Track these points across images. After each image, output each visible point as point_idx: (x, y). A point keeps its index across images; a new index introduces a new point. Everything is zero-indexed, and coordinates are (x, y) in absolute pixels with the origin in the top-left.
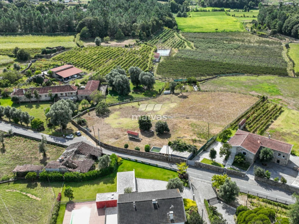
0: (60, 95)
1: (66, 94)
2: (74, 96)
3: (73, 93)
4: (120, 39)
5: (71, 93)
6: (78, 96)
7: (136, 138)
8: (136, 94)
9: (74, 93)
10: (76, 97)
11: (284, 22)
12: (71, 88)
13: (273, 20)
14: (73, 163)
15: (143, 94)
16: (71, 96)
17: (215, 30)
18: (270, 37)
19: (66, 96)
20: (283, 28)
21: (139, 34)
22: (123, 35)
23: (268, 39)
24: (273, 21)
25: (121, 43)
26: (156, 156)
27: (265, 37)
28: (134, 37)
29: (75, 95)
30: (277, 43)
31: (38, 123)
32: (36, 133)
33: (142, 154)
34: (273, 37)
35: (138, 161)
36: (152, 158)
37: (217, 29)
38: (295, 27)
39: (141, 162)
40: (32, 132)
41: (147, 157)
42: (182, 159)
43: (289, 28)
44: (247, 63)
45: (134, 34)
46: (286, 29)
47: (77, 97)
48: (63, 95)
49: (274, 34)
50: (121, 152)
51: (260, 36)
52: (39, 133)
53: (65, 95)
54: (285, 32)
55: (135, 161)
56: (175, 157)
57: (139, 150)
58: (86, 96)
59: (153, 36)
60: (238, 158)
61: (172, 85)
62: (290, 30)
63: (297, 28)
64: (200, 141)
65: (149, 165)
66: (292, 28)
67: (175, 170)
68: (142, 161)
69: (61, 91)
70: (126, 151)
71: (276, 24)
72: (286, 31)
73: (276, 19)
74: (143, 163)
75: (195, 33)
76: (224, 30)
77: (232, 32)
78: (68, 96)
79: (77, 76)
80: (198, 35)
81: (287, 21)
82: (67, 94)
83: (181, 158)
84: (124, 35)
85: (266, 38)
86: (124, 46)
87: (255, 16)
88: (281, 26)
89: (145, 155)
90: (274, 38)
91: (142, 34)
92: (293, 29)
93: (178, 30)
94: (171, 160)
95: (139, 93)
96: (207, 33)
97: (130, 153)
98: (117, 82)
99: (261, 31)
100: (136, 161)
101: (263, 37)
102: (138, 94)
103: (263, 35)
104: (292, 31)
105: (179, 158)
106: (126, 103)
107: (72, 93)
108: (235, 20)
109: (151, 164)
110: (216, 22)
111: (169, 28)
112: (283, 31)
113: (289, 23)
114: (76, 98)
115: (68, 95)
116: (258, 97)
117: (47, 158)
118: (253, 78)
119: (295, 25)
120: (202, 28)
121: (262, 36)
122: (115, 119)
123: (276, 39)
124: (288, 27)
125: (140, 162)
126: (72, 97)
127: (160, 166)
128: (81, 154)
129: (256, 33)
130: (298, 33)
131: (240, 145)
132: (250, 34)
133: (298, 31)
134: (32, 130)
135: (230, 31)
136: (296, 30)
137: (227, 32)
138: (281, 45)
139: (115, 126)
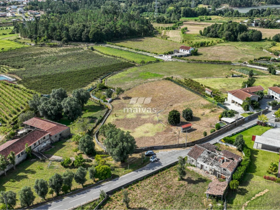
0: (34, 147)
11: (68, 32)
13: (54, 31)
17: (2, 49)
18: (65, 45)
20: (71, 36)
24: (55, 32)
26: (229, 127)
27: (59, 47)
29: (48, 138)
30: (78, 49)
35: (234, 134)
36: (228, 130)
37: (3, 49)
38: (83, 33)
41: (224, 132)
46: (74, 37)
47: (51, 139)
49: (66, 42)
50: (207, 139)
51: (52, 47)
53: (38, 144)
54: (74, 39)
55: (232, 135)
56: (239, 120)
57: (215, 131)
58: (60, 133)
63: (86, 34)
64: (215, 110)
65: (242, 131)
66: (81, 35)
67: (255, 125)
69: (34, 140)
71: (60, 34)
72: (76, 38)
73: (58, 30)
74: (237, 133)
76: (11, 48)
78: (41, 144)
81: (71, 30)
82: (40, 141)
83: (241, 119)
85: (61, 47)
88: (68, 36)
90: (68, 46)
92: (83, 36)
94: (237, 124)
99: (48, 42)
101: (55, 47)
103: (55, 45)
107: (44, 138)
112: (72, 39)
113: (75, 31)
114: (49, 142)
118: (125, 72)
119: (82, 32)
123: (72, 46)
124: (77, 34)
126: (45, 143)
127: (247, 128)
129: (45, 45)
130: (90, 38)
131: (252, 95)
132: (38, 47)
133: (89, 36)
134: (108, 181)
135: (17, 48)
136: (86, 36)
137: (14, 50)
138: (84, 49)
139: (150, 135)
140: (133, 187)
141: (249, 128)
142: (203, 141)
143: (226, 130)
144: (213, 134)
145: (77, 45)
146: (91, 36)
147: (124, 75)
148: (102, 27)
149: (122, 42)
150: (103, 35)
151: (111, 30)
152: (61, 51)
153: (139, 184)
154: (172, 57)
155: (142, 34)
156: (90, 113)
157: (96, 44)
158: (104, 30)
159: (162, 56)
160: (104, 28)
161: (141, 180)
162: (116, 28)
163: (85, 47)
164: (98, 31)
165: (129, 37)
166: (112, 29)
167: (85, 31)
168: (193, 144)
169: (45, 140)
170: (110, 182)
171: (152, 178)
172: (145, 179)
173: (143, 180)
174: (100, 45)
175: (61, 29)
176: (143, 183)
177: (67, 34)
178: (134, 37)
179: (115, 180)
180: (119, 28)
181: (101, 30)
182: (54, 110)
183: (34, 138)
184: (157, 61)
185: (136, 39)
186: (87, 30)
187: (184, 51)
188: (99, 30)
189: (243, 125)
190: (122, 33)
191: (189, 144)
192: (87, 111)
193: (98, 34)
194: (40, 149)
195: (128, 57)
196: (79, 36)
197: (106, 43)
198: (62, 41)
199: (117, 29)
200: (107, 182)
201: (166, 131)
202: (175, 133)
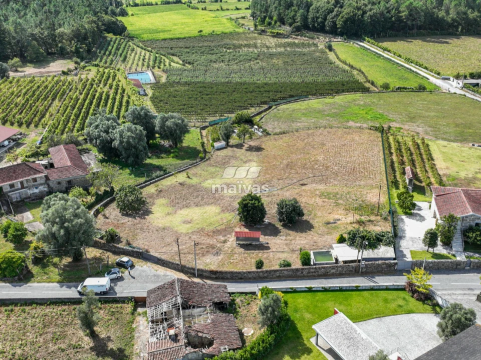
0: (9, 189)
1: (22, 183)
2: (41, 184)
3: (38, 180)
4: (39, 60)
5: (33, 179)
6: (51, 184)
7: (254, 243)
8: (158, 158)
9: (41, 178)
10: (46, 186)
11: (308, 12)
12: (32, 168)
13: (288, 9)
14: (200, 334)
15: (173, 157)
16: (33, 186)
17: (199, 32)
18: (294, 36)
19: (23, 187)
20: (310, 20)
21: (74, 48)
22: (43, 53)
23: (290, 40)
24: (289, 11)
25: (45, 68)
26: (332, 269)
27: (284, 38)
28: (63, 54)
29: (43, 181)
30: (309, 45)
31: (17, 261)
32: (20, 286)
33: (302, 273)
34: (297, 35)
35: (313, 289)
36: (326, 275)
37: (201, 31)
38: (329, 17)
39: (321, 289)
40: (8, 286)
41: (314, 276)
42: (387, 262)
43: (320, 20)
44: (296, 79)
45: (62, 49)
46: (314, 22)
47: (48, 185)
48: (16, 188)
49: (298, 30)
50: (255, 278)
51: (274, 36)
52: (28, 284)
53: (20, 186)
54: (313, 26)
55: (307, 289)
56: (373, 262)
57: (289, 265)
58: (68, 180)
59: (98, 51)
60: (474, 235)
61: (226, 130)
62: (323, 23)
63: (333, 18)
64: (370, 221)
65: (341, 290)
66: (325, 19)
67: (396, 287)
68: (322, 287)
69: (10, 179)
70: (265, 275)
71: (295, 15)
72: (316, 25)
73: (293, 8)
74: (325, 290)
75: (165, 40)
76: (213, 32)
77: (225, 34)
78: (27, 187)
79: (9, 142)
80: (173, 44)
81: (313, 9)
82: (25, 182)
83: (383, 261)
84: (45, 54)
85: (287, 38)
86: (61, 72)
87: (238, 7)
88: (305, 18)
89: (309, 273)
90: (299, 37)
91: (81, 48)
92: (327, 21)
93: (131, 38)
94: (364, 270)
95: (163, 155)
96: (185, 38)
97: (274, 276)
98: (125, 140)
99: (273, 28)
100: (310, 290)
101: (280, 38)
102: (162, 158)
103: (280, 34)
104: (326, 23)
105: (380, 262)
106: (162, 179)
107: (35, 180)
108: (214, 15)
109: (344, 289)
110: (183, 21)
111: (115, 34)
112: (310, 26)
113: (318, 13)
114: (46, 189)
115: (25, 185)
116: (370, 129)
117: (103, 339)
118: (328, 100)
119: (329, 13)
120: (170, 31)
121: (278, 35)
122: (168, 214)
123: (303, 38)
124: (318, 18)
125: (318, 289)
126: (37, 188)
127: (364, 288)
128: (194, 307)
129: (266, 32)
130: (338, 26)
131: (471, 213)
132: (256, 35)
133: (337, 23)
134: (6, 283)
135: (223, 33)
136: (333, 22)
137: (219, 35)
138: (317, 46)
139: (183, 229)
140: (17, 309)
141: (372, 289)
142: (241, 279)
143: (320, 273)
144: (275, 271)
145: (313, 38)
146: (339, 23)
147: (316, 106)
148: (369, 6)
149: (400, 40)
150: (364, 24)
151: (388, 14)
152: (280, 46)
153: (27, 309)
154: (465, 86)
155: (458, 29)
156: (175, 159)
157: (345, 39)
158: (371, 13)
159: (449, 79)
160: (371, 10)
161: (37, 304)
162: (399, 12)
163: (321, 41)
164: (355, 15)
166: (389, 12)
167: (334, 13)
168: (214, 276)
169: (35, 183)
170: (8, 284)
171: (60, 308)
172: (48, 305)
173: (41, 304)
174: (352, 43)
175: (299, 6)
176: (39, 311)
177: (304, 16)
178: (436, 34)
179: (15, 286)
180: (404, 12)
181: (364, 13)
183: (12, 176)
184: (420, 89)
185: (438, 39)
186: (338, 11)
188: (360, 12)
189: (377, 279)
190: (409, 23)
191: (204, 274)
192: (172, 155)
193: (354, 20)
194: (24, 196)
195: (376, 74)
196: (321, 22)
197: (363, 40)
198: (293, 26)
199: (400, 15)
200: (4, 284)
201: (217, 232)
202: (225, 242)
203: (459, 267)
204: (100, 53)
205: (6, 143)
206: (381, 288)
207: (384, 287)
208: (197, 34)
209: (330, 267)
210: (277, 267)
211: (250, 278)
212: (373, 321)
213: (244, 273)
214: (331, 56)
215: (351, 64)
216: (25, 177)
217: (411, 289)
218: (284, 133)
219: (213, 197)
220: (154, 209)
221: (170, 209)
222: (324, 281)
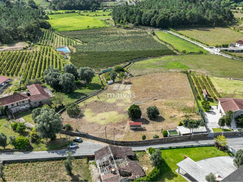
0: (11, 107)
1: (17, 103)
2: (27, 104)
3: (25, 101)
4: (10, 43)
5: (22, 101)
6: (31, 104)
7: (138, 128)
8: (81, 89)
9: (26, 101)
10: (29, 104)
11: (141, 16)
12: (22, 96)
13: (131, 15)
14: (125, 171)
16: (23, 105)
17: (87, 27)
18: (135, 28)
19: (18, 106)
20: (142, 21)
21: (27, 36)
22: (11, 39)
23: (133, 30)
24: (132, 16)
26: (179, 138)
27: (130, 29)
28: (21, 39)
29: (27, 102)
30: (143, 33)
31: (25, 141)
32: (28, 153)
33: (165, 140)
34: (137, 28)
35: (172, 148)
36: (176, 141)
37: (88, 27)
38: (152, 19)
39: (175, 147)
40: (22, 154)
41: (170, 142)
42: (204, 134)
43: (147, 20)
44: (140, 49)
45: (21, 36)
46: (145, 21)
47: (30, 104)
48: (14, 106)
49: (137, 25)
50: (142, 144)
51: (125, 29)
52: (32, 152)
53: (16, 105)
54: (144, 23)
55: (169, 148)
56: (197, 134)
57: (158, 137)
58: (40, 101)
59: (39, 37)
61: (113, 75)
62: (149, 22)
63: (154, 19)
64: (191, 115)
65: (185, 147)
66: (150, 20)
67: (210, 145)
69: (12, 101)
70: (147, 142)
71: (135, 18)
72: (146, 23)
73: (134, 15)
74: (178, 148)
75: (71, 31)
76: (95, 27)
77: (101, 28)
78: (19, 106)
79: (4, 84)
80: (75, 33)
81: (144, 15)
82: (19, 103)
83: (202, 133)
84: (13, 39)
85: (132, 29)
86: (22, 48)
87: (104, 14)
88: (140, 19)
89: (168, 140)
90: (138, 29)
91: (31, 36)
92: (151, 21)
93: (54, 30)
94: (193, 138)
95: (83, 88)
96: (81, 30)
97: (152, 143)
98: (66, 81)
99: (124, 24)
100: (170, 148)
101: (128, 29)
102: (83, 89)
103: (128, 27)
104: (151, 22)
105: (200, 134)
106: (86, 99)
107: (23, 102)
108: (93, 19)
109: (186, 147)
110: (78, 22)
111: (45, 28)
113: (146, 17)
114: (29, 106)
115: (19, 104)
116: (181, 72)
117: (76, 176)
118: (158, 59)
119: (152, 17)
120: (73, 27)
121: (127, 28)
122: (93, 116)
123: (140, 29)
124: (146, 19)
126: (24, 106)
127: (195, 146)
128: (119, 158)
129: (121, 27)
130: (157, 23)
131: (239, 110)
132: (116, 28)
133: (156, 22)
134: (21, 152)
135: (99, 27)
136: (154, 21)
137: (97, 28)
138: (147, 33)
139: (102, 123)
140: (29, 164)
141: (199, 146)
142: (136, 145)
143: (173, 140)
144: (152, 140)
145: (144, 29)
146: (157, 22)
147: (152, 62)
148: (171, 14)
149: (187, 30)
150: (169, 22)
151: (180, 17)
152: (129, 33)
153: (35, 164)
154: (221, 51)
155: (213, 24)
156: (89, 90)
157: (161, 30)
158: (172, 17)
159: (213, 48)
160: (172, 15)
161: (39, 161)
162: (186, 16)
163: (149, 31)
164: (165, 18)
165: (197, 25)
166: (180, 16)
167: (155, 17)
168: (123, 144)
169: (24, 103)
170: (22, 153)
171: (51, 163)
172: (45, 161)
173: (41, 161)
174: (164, 31)
175: (137, 14)
176: (41, 164)
177: (140, 18)
178: (203, 27)
179: (26, 153)
180: (188, 16)
181: (169, 16)
182: (53, 81)
183: (12, 100)
184: (200, 53)
185: (204, 29)
186: (156, 16)
187: (240, 46)
188: (167, 16)
189: (200, 142)
190: (191, 21)
191: (118, 143)
192: (87, 88)
193: (165, 20)
194: (18, 110)
195: (178, 46)
196: (148, 21)
197: (169, 30)
198: (134, 23)
199: (186, 17)
200: (19, 153)
201: (119, 124)
202: (124, 128)
203: (236, 135)
204: (39, 38)
205: (3, 84)
206: (203, 145)
207: (205, 145)
208: (87, 28)
209: (177, 137)
210: (152, 139)
211: (140, 144)
212: (202, 161)
213: (137, 142)
214: (155, 37)
215: (166, 41)
216: (19, 100)
217: (217, 145)
218: (140, 75)
219: (113, 107)
220: (85, 114)
221: (93, 114)
222: (175, 144)
